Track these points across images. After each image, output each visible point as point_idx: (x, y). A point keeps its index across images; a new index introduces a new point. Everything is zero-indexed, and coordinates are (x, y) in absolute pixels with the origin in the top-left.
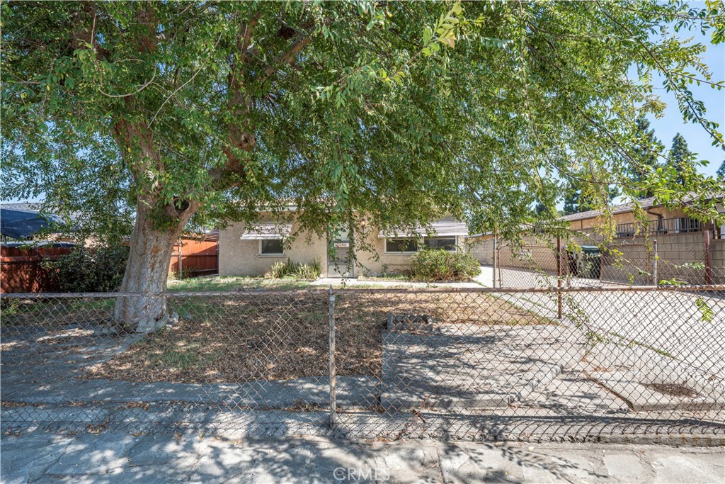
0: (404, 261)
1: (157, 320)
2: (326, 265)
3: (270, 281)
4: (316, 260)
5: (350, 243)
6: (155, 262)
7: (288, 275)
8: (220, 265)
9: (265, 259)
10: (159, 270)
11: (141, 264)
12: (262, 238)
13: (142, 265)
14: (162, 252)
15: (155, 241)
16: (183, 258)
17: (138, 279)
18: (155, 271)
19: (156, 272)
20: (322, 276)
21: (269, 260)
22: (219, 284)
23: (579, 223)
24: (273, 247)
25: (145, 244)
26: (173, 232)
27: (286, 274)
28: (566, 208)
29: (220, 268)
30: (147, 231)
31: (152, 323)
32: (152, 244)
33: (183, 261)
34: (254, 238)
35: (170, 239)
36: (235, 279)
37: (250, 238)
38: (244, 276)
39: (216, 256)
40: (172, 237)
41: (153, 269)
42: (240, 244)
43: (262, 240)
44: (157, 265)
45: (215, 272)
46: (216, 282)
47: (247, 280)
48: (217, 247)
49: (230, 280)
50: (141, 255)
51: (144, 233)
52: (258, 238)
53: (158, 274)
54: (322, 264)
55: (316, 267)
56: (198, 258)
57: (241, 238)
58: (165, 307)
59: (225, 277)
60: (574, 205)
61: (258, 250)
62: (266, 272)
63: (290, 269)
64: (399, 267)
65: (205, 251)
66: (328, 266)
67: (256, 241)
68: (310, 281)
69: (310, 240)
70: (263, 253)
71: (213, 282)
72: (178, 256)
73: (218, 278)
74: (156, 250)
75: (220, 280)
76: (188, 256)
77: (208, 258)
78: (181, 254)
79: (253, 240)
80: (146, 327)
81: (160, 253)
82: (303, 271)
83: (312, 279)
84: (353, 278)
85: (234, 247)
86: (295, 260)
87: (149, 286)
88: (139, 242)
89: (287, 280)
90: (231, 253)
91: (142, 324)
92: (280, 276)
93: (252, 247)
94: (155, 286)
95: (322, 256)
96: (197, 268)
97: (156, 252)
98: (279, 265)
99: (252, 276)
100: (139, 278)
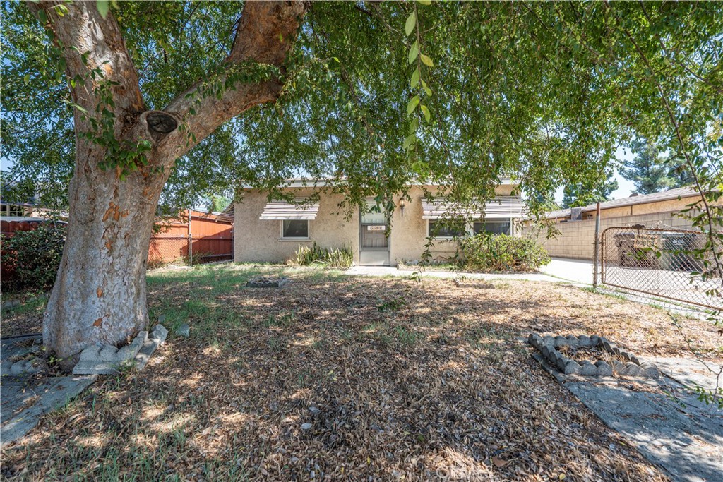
0: (450, 247)
1: (121, 345)
2: (358, 251)
3: (295, 270)
4: (347, 245)
5: (386, 226)
6: (115, 236)
7: (315, 262)
8: (235, 250)
9: (287, 244)
10: (126, 252)
11: (86, 241)
12: (285, 219)
13: (88, 243)
14: (130, 218)
15: (112, 195)
16: (193, 241)
17: (83, 268)
18: (116, 254)
19: (119, 256)
20: (354, 263)
21: (292, 245)
22: (234, 272)
23: (629, 209)
24: (296, 229)
25: (92, 200)
26: (147, 179)
27: (312, 260)
28: (565, 201)
29: (235, 253)
30: (94, 175)
31: (108, 354)
32: (106, 201)
33: (193, 244)
34: (273, 218)
35: (144, 194)
36: (252, 265)
37: (269, 218)
38: (262, 263)
39: (231, 240)
40: (148, 191)
41: (111, 250)
42: (259, 225)
43: (284, 221)
44: (120, 243)
45: (230, 257)
46: (231, 270)
47: (267, 268)
48: (231, 229)
49: (246, 267)
50: (86, 222)
51: (88, 179)
52: (279, 218)
53: (123, 260)
54: (354, 251)
55: (347, 253)
56: (211, 241)
57: (261, 218)
58: (141, 317)
59: (241, 263)
60: (573, 198)
61: (279, 233)
62: (289, 258)
63: (317, 255)
64: (443, 255)
65: (219, 234)
66: (360, 252)
67: (276, 222)
68: (343, 270)
69: (351, 216)
70: (284, 236)
71: (227, 270)
72: (187, 239)
73: (233, 265)
74: (116, 213)
75: (235, 267)
76: (200, 240)
77: (222, 242)
78: (191, 237)
79: (274, 221)
80: (93, 364)
81: (123, 220)
82: (333, 257)
83: (345, 267)
84: (389, 266)
85: (251, 229)
86: (323, 244)
87: (105, 282)
88: (81, 197)
89: (314, 268)
90: (248, 236)
91: (87, 355)
92: (305, 263)
93: (272, 228)
94: (118, 281)
95: (352, 240)
96: (210, 253)
97: (117, 218)
98: (303, 250)
99: (272, 263)
100: (84, 266)
